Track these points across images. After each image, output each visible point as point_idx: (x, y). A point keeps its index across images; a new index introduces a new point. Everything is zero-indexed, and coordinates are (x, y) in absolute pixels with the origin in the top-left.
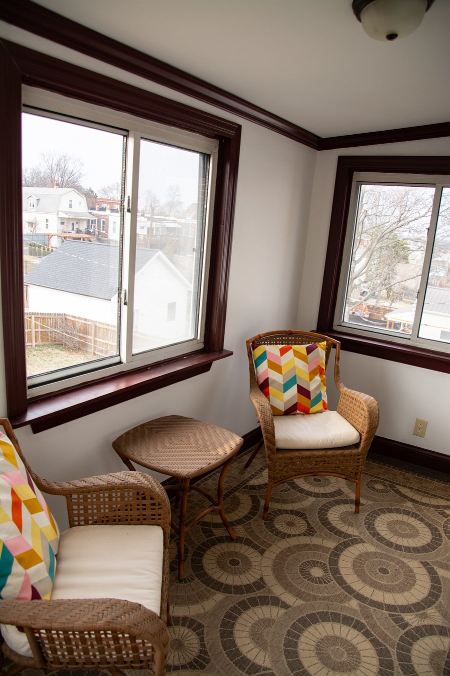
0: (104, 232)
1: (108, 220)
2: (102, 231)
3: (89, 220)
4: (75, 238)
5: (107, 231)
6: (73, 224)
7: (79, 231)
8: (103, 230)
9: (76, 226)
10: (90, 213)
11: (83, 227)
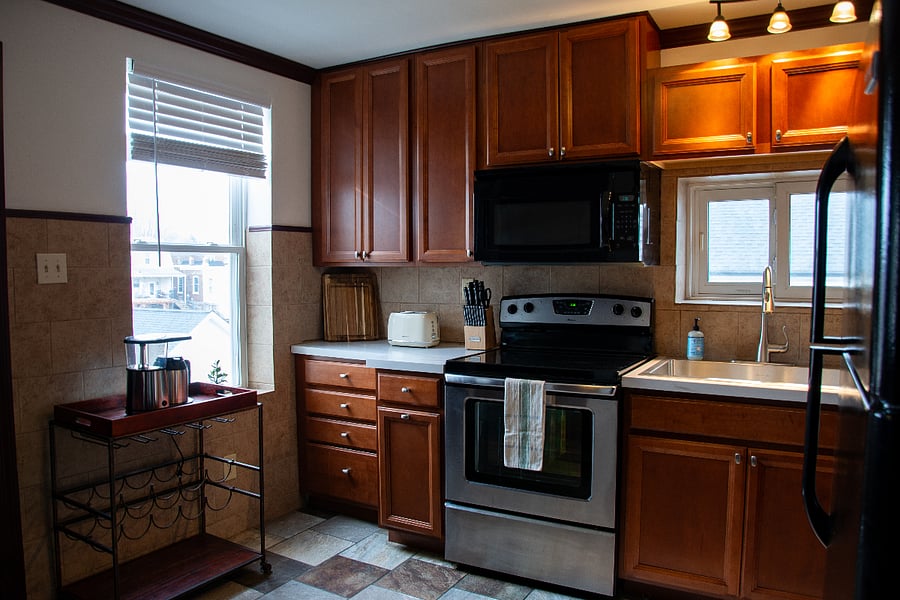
0: (197, 293)
1: (201, 276)
2: (194, 293)
3: (175, 279)
4: (154, 306)
5: (201, 292)
6: (152, 285)
7: (161, 295)
8: (196, 290)
9: (156, 288)
10: (178, 269)
11: (167, 288)
